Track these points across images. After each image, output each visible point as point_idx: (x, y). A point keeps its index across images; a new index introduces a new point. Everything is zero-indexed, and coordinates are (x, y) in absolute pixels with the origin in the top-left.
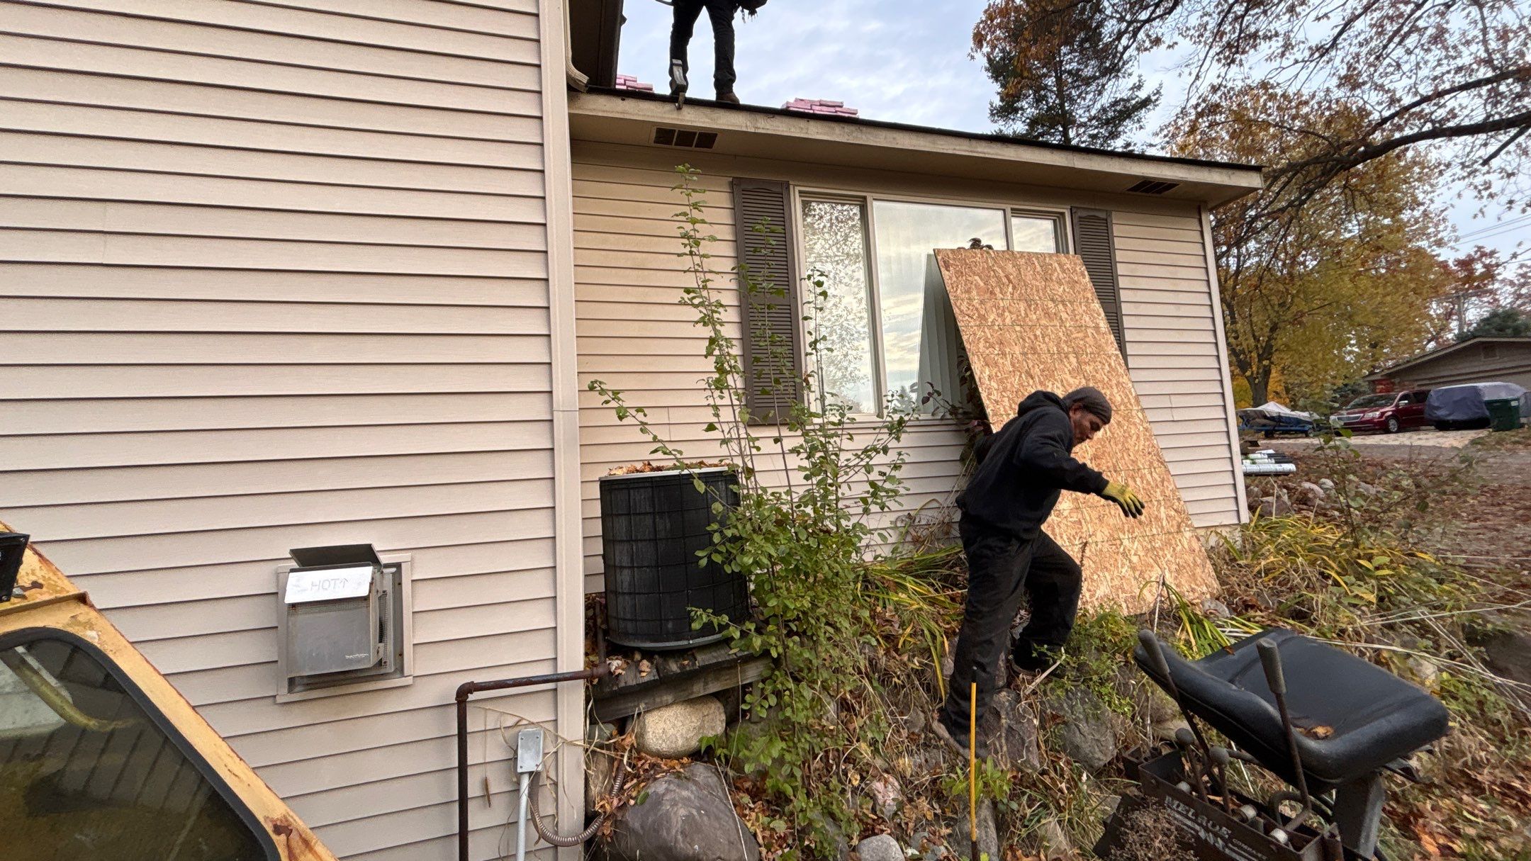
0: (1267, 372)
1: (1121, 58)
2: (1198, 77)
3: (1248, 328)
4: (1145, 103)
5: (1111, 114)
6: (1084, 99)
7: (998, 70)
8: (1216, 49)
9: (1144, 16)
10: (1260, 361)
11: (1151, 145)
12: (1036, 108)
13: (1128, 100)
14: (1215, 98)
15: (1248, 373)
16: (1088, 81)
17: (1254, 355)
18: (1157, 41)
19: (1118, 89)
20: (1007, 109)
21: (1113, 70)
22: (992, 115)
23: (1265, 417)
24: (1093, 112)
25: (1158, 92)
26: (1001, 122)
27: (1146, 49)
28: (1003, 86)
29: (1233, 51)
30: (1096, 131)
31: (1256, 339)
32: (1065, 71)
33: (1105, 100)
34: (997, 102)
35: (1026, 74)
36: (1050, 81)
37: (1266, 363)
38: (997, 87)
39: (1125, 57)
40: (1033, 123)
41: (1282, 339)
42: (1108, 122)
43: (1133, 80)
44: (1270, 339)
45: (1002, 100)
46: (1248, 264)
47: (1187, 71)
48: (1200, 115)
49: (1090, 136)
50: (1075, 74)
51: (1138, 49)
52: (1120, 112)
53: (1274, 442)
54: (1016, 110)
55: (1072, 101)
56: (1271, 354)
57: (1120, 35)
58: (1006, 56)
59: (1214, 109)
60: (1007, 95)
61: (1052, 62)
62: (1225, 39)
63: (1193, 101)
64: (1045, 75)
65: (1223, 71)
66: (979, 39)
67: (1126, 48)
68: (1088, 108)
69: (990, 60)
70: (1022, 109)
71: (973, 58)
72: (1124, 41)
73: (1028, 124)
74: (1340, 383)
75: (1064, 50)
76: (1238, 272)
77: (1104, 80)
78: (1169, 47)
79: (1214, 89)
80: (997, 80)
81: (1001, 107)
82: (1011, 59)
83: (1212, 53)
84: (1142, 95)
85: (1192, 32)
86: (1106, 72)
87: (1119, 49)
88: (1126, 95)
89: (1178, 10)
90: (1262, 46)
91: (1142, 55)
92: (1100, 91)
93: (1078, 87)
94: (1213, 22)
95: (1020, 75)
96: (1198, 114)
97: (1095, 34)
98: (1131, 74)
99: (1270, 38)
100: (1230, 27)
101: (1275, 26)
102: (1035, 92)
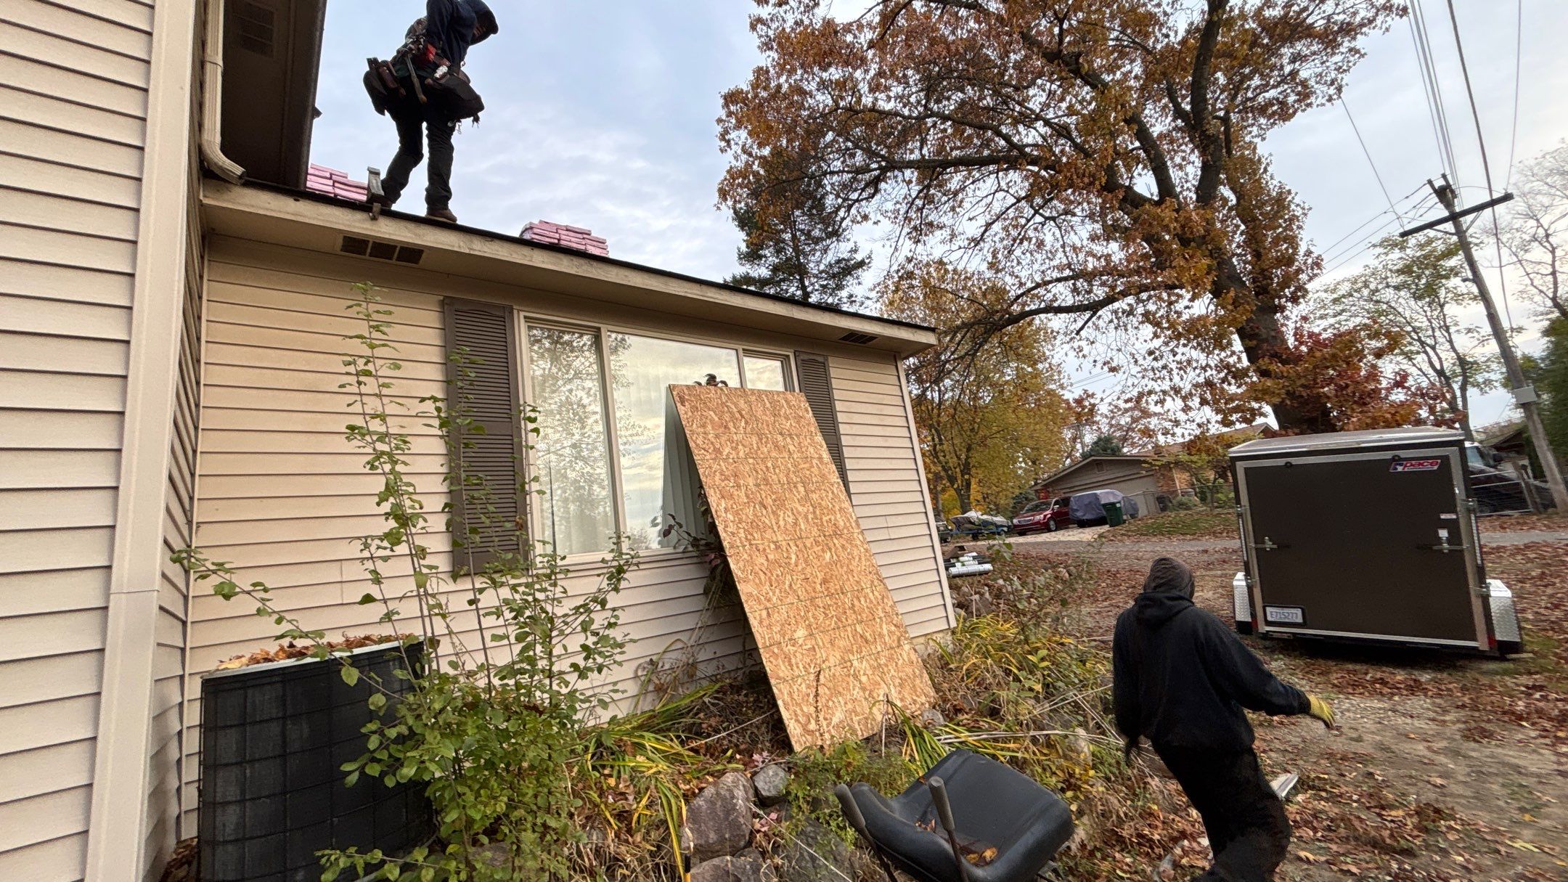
0: (968, 485)
1: (840, 226)
2: (896, 249)
3: (951, 448)
4: (861, 264)
5: (836, 270)
6: (814, 255)
7: (744, 220)
8: (906, 230)
9: (855, 196)
10: (963, 476)
11: (868, 298)
12: (777, 257)
13: (848, 260)
14: (910, 267)
15: (956, 486)
16: (817, 241)
17: (958, 470)
18: (865, 217)
19: (839, 250)
20: (752, 255)
21: (836, 234)
22: (740, 259)
23: (971, 522)
24: (822, 267)
25: (870, 257)
26: (748, 266)
27: (858, 222)
28: (748, 235)
29: (920, 231)
30: (825, 283)
31: (959, 458)
32: (799, 230)
33: (830, 257)
34: (744, 248)
35: (766, 228)
36: (787, 236)
37: (966, 477)
38: (743, 235)
39: (844, 225)
40: (775, 269)
41: (976, 457)
42: (834, 276)
43: (850, 245)
44: (968, 457)
45: (748, 247)
46: (946, 396)
47: (888, 243)
48: (901, 278)
49: (822, 286)
50: (808, 234)
51: (853, 221)
52: (843, 268)
53: (979, 543)
54: (760, 257)
55: (806, 255)
56: (969, 469)
57: (838, 209)
58: (749, 209)
59: (910, 275)
60: (752, 243)
61: (788, 221)
62: (913, 223)
63: (895, 267)
64: (784, 231)
65: (914, 246)
66: (723, 194)
67: (843, 219)
68: (818, 263)
69: (736, 212)
70: (765, 256)
71: (719, 208)
72: (842, 213)
73: (771, 270)
74: (1017, 492)
75: (797, 213)
76: (940, 403)
77: (828, 242)
78: (875, 223)
79: (909, 260)
80: (743, 230)
81: (747, 253)
82: (754, 213)
83: (904, 233)
84: (859, 257)
85: (889, 214)
86: (830, 235)
87: (838, 218)
88: (846, 255)
89: (878, 197)
90: (938, 233)
91: (856, 227)
92: (825, 251)
93: (809, 245)
94: (903, 208)
95: (762, 228)
96: (900, 277)
97: (819, 204)
98: (848, 240)
99: (941, 228)
100: (914, 216)
101: (944, 220)
102: (776, 244)
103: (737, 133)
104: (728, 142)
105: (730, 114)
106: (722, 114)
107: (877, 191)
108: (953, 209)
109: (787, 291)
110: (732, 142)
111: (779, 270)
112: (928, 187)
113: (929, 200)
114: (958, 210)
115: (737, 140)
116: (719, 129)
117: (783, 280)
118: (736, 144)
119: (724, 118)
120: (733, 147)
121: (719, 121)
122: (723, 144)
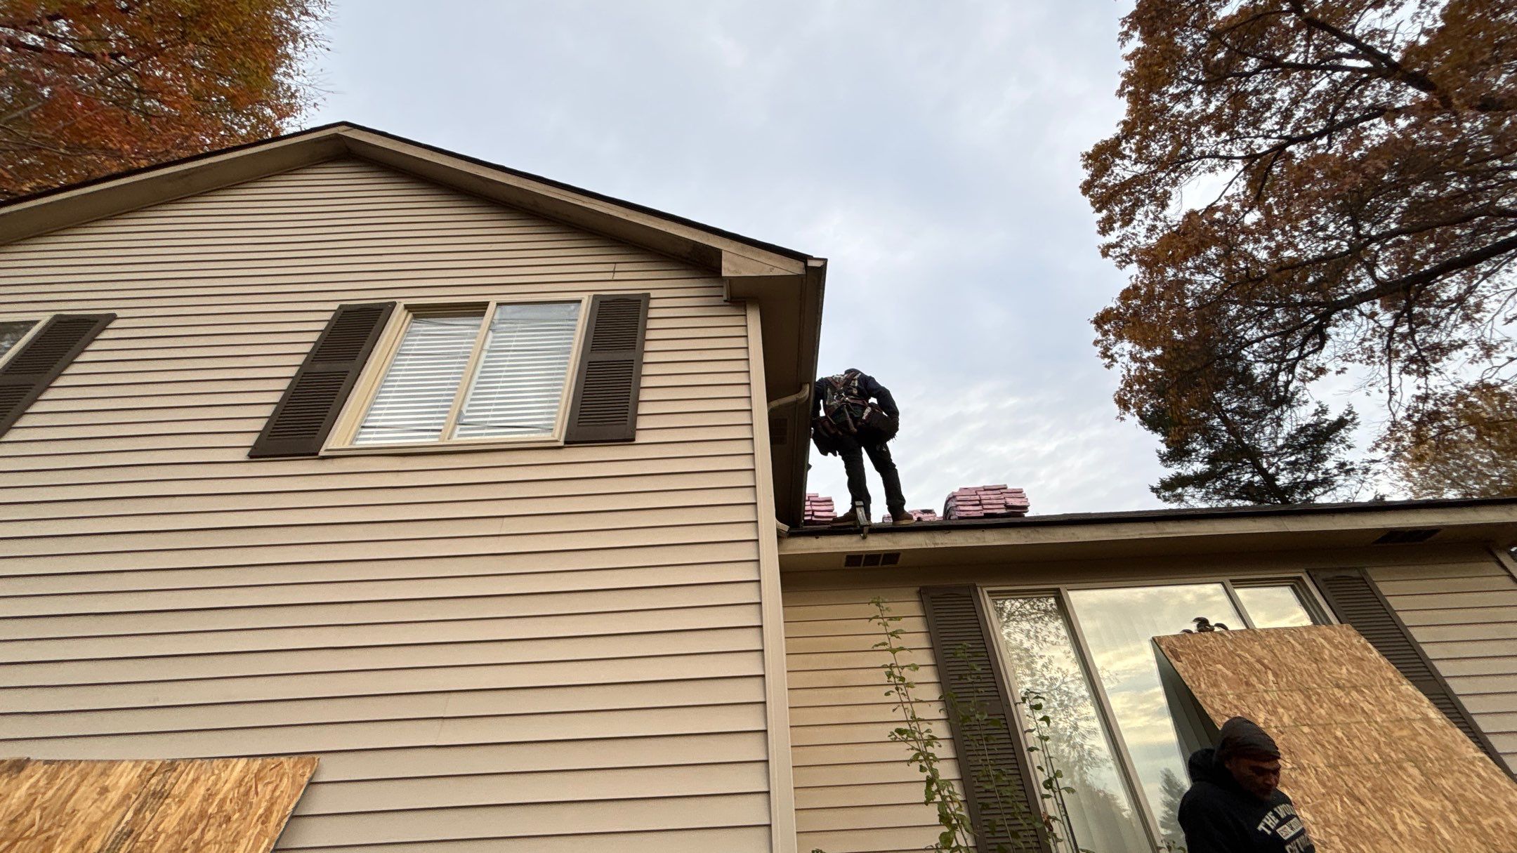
1: (1286, 390)
2: (1392, 393)
4: (1341, 423)
5: (1302, 440)
6: (1262, 432)
7: (1153, 422)
8: (1397, 366)
9: (1294, 354)
11: (1374, 461)
12: (1211, 447)
13: (1317, 424)
14: (1430, 406)
16: (1260, 416)
18: (1321, 371)
19: (1300, 416)
20: (1177, 453)
21: (1286, 400)
22: (1163, 461)
24: (1280, 442)
25: (1350, 412)
26: (1175, 466)
27: (1312, 379)
28: (1163, 434)
29: (1421, 363)
30: (1293, 458)
32: (1228, 411)
33: (1288, 428)
34: (1164, 449)
35: (1185, 422)
36: (1216, 422)
38: (1159, 437)
39: (1291, 388)
40: (1212, 460)
42: (1303, 448)
43: (1312, 407)
45: (1168, 447)
47: (1374, 390)
48: (1420, 424)
49: (1288, 463)
50: (1241, 412)
51: (1303, 381)
52: (1312, 435)
54: (1188, 453)
55: (1250, 435)
57: (1275, 374)
58: (1157, 409)
59: (1435, 416)
60: (1172, 441)
61: (1210, 406)
62: (1403, 355)
63: (1401, 414)
64: (1207, 419)
65: (1421, 381)
66: (1123, 403)
67: (1288, 383)
68: (1273, 440)
69: (1141, 417)
70: (1195, 450)
71: (1122, 419)
72: (1282, 377)
73: (1208, 463)
75: (1217, 394)
77: (1277, 412)
78: (1338, 373)
79: (1424, 399)
80: (1156, 431)
81: (1170, 452)
82: (1164, 411)
83: (1395, 371)
84: (1333, 416)
85: (1358, 357)
86: (1276, 405)
87: (1280, 383)
88: (1311, 420)
89: (1329, 343)
90: (1455, 354)
91: (1308, 385)
92: (1278, 422)
93: (1249, 423)
94: (1378, 345)
95: (1181, 423)
96: (1415, 423)
97: (1246, 376)
98: (1306, 402)
99: (1460, 347)
100: (1401, 346)
101: (1458, 335)
102: (1203, 434)
103: (1119, 345)
104: (1112, 357)
105: (1105, 333)
106: (1098, 336)
107: (1324, 338)
108: (1467, 318)
109: (1238, 480)
110: (1116, 356)
111: (1219, 460)
112: (1408, 309)
113: (1417, 322)
114: (1477, 316)
115: (1120, 352)
116: (1099, 349)
117: (1229, 469)
118: (1121, 355)
119: (1100, 338)
120: (1119, 359)
121: (1096, 343)
122: (1107, 361)
